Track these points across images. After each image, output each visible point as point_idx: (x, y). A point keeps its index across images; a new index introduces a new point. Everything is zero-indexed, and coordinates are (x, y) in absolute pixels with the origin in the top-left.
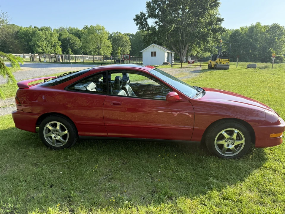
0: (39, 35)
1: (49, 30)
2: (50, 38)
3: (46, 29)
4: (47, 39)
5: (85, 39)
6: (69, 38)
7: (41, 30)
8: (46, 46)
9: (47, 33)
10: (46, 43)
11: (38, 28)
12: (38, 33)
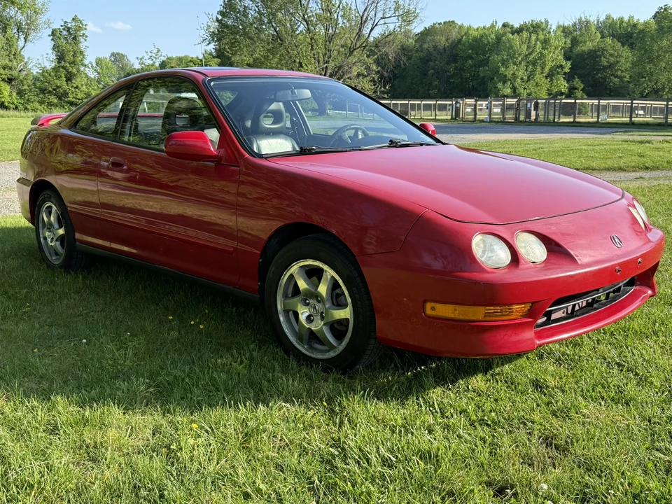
0: (511, 47)
1: (543, 30)
2: (541, 53)
3: (534, 27)
4: (531, 58)
5: (646, 51)
6: (599, 51)
7: (519, 31)
8: (526, 78)
9: (534, 38)
10: (526, 70)
11: (512, 27)
12: (509, 42)
